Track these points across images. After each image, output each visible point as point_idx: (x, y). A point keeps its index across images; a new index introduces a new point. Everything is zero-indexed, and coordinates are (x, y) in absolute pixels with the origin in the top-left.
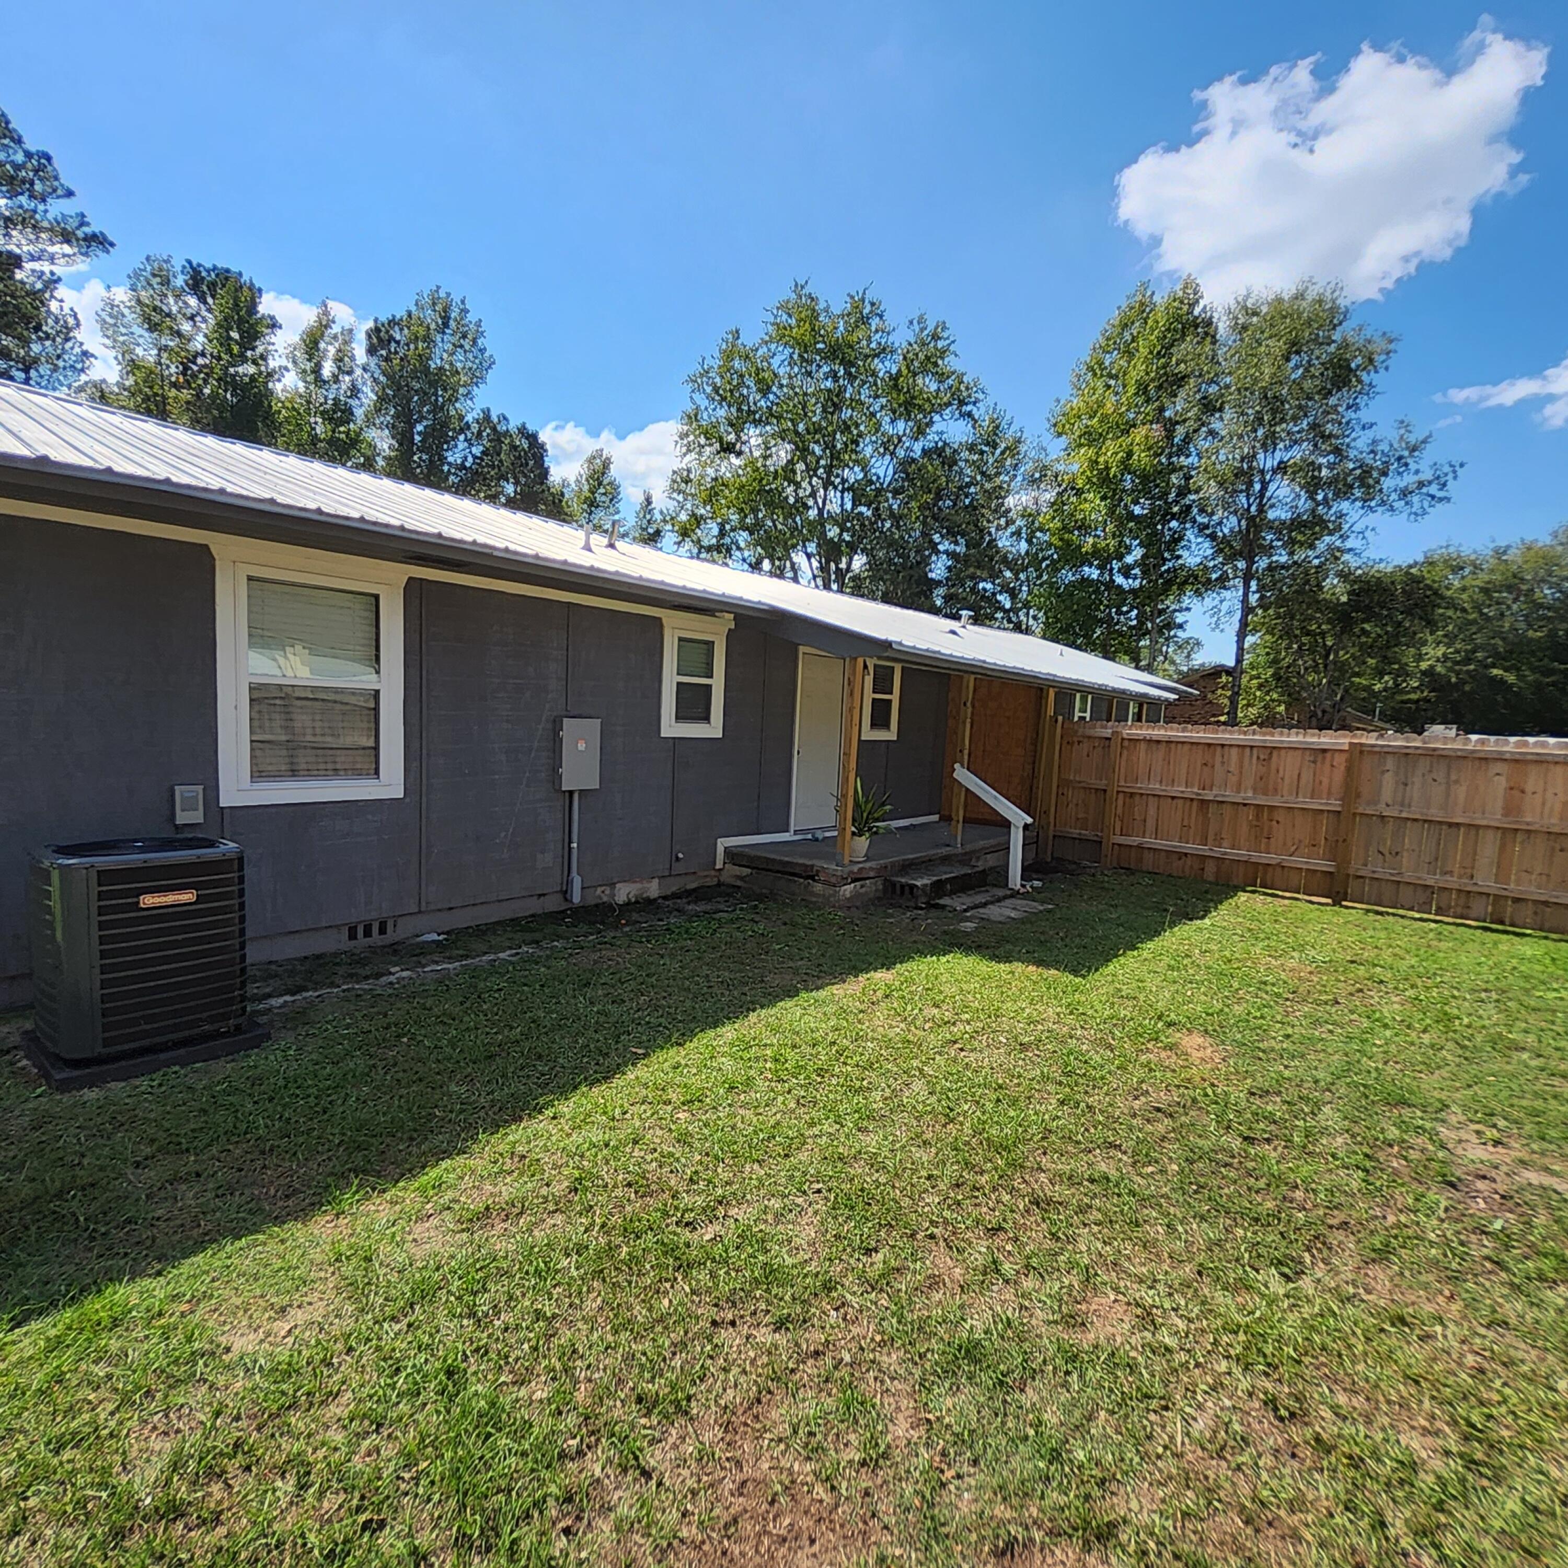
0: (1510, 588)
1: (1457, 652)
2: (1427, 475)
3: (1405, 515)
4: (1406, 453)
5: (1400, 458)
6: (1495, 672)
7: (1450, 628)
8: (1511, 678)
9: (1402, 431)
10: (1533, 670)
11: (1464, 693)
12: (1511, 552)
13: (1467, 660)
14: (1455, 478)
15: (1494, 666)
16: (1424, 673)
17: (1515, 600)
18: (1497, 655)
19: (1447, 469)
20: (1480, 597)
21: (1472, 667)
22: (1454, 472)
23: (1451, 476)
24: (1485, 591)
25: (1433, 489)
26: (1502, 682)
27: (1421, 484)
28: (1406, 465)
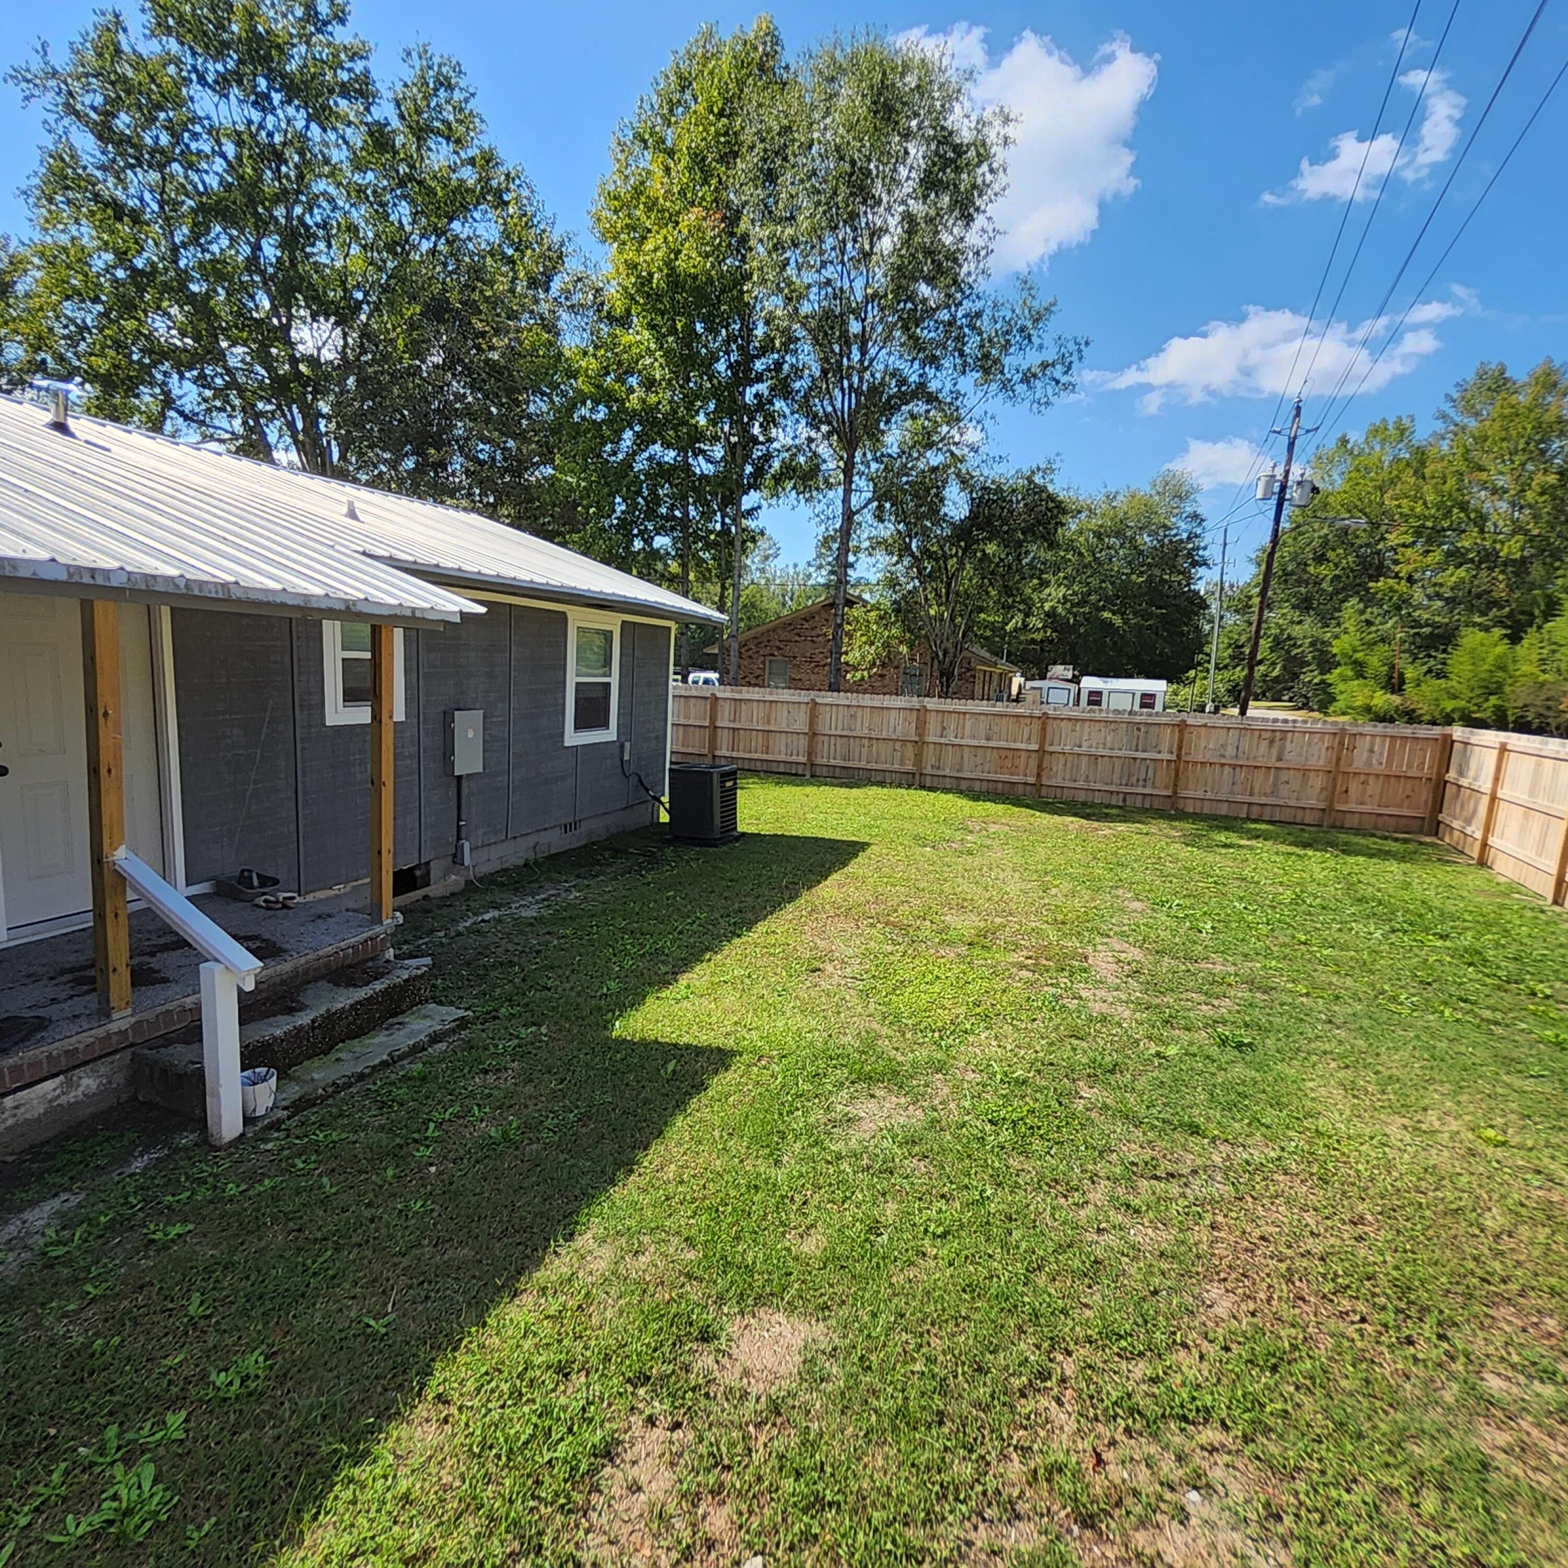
0: (1118, 534)
1: (1075, 593)
2: (1050, 355)
3: (1027, 403)
4: (1029, 324)
5: (1022, 330)
6: (1106, 614)
7: (1069, 570)
8: (1118, 621)
9: (1025, 294)
10: (1135, 614)
11: (1080, 635)
12: (1120, 498)
13: (1083, 602)
14: (1080, 359)
15: (1104, 608)
16: (1048, 615)
17: (1122, 546)
18: (1108, 600)
19: (1072, 347)
20: (1093, 540)
21: (1087, 610)
22: (1080, 351)
23: (1075, 358)
24: (1099, 535)
25: (1058, 372)
26: (1111, 625)
27: (1045, 366)
28: (1029, 337)
